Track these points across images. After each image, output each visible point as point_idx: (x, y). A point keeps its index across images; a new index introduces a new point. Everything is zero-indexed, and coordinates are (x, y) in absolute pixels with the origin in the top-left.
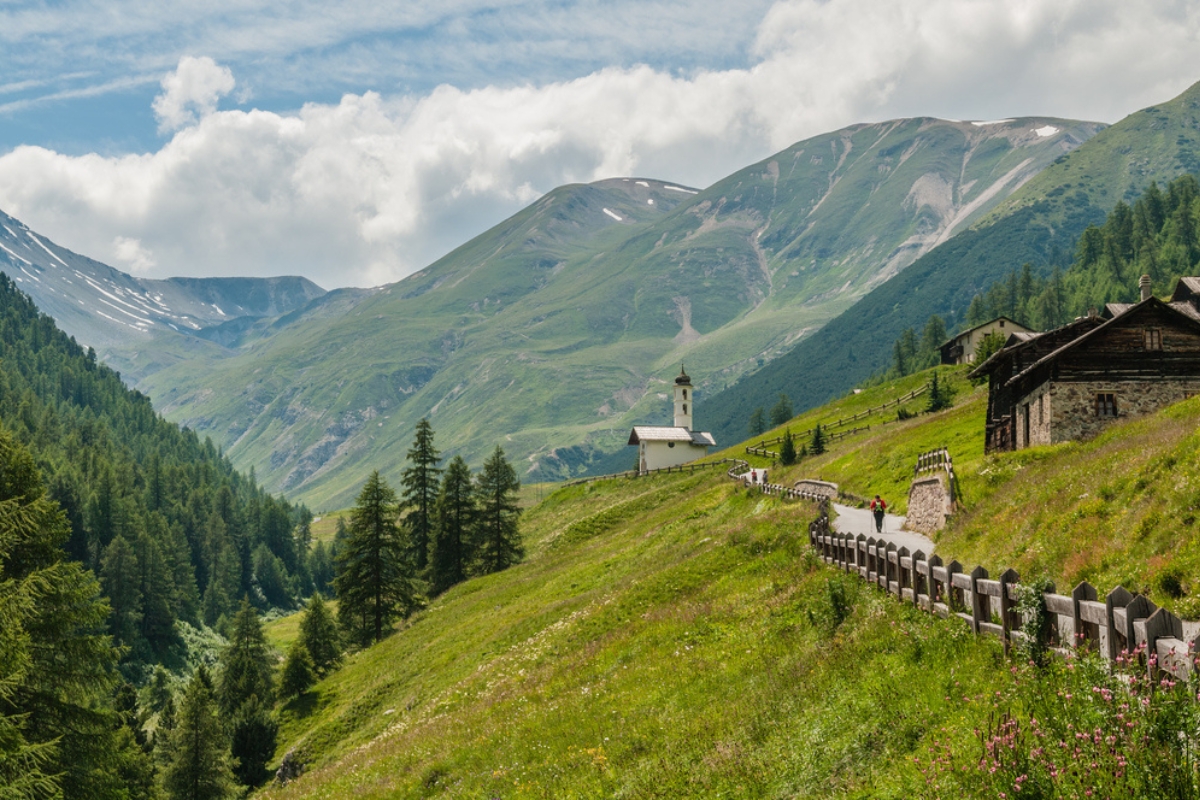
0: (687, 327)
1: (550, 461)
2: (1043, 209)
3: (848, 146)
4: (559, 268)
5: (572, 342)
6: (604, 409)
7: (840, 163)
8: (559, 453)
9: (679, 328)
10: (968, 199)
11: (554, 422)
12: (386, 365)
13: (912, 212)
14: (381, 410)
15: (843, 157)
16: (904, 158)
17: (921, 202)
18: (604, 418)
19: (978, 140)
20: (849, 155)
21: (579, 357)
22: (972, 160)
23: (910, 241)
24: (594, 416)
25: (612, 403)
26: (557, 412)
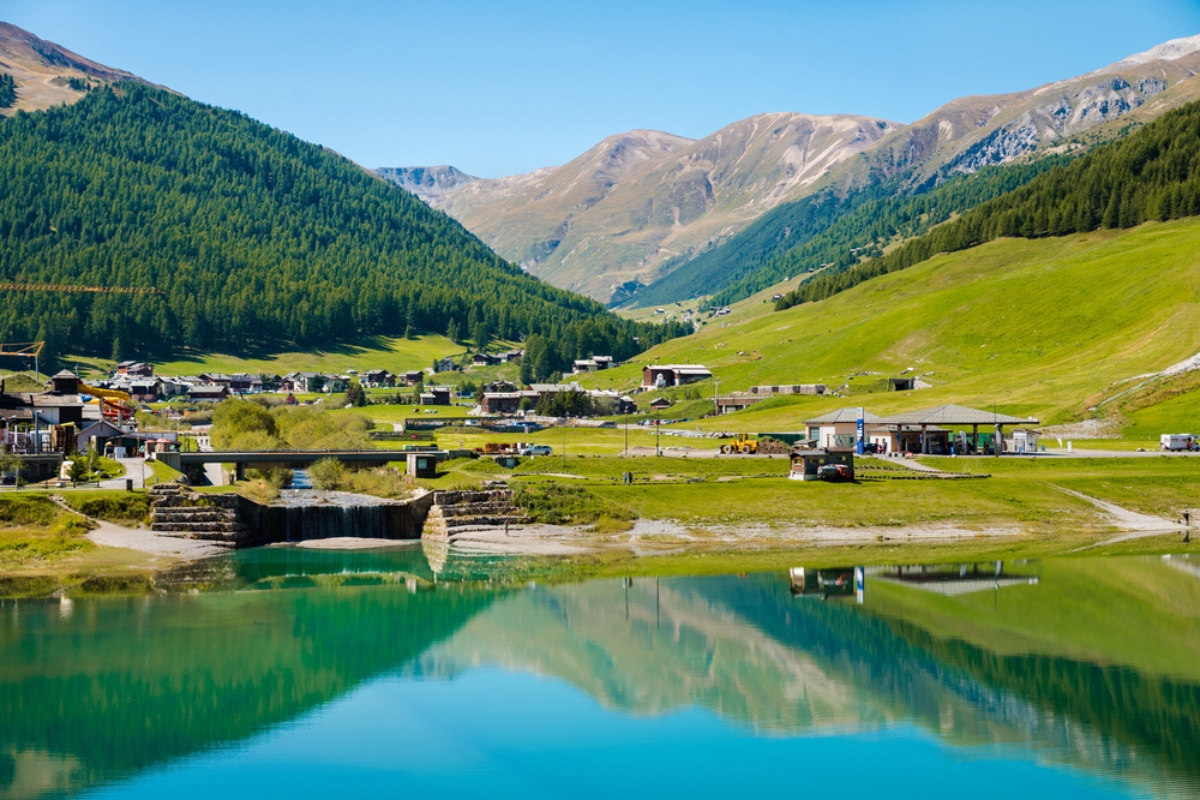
0: (677, 223)
1: (621, 289)
2: (816, 197)
3: (756, 127)
4: (614, 187)
5: (625, 229)
6: (641, 263)
7: (752, 136)
8: (625, 284)
9: (673, 222)
10: (811, 159)
11: (619, 269)
12: (537, 239)
13: (783, 167)
14: (537, 261)
15: (753, 133)
16: (782, 135)
17: (788, 161)
18: (642, 268)
19: (818, 126)
20: (757, 132)
21: (628, 238)
22: (815, 137)
23: (781, 182)
24: (637, 267)
25: (645, 261)
26: (619, 265)
